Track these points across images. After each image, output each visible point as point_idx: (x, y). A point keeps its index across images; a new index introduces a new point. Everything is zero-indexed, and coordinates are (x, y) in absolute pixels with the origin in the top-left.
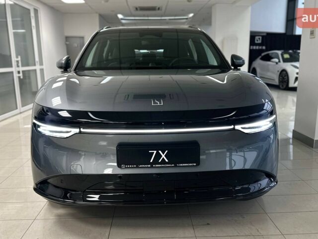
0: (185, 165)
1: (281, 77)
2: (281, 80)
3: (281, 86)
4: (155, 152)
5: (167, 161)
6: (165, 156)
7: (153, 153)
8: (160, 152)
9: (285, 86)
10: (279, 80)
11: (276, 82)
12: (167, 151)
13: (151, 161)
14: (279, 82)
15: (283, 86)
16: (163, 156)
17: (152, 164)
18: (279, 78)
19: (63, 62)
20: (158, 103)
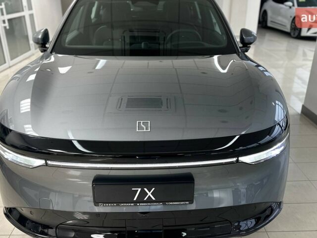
0: (176, 203)
1: (293, 24)
2: (293, 27)
3: (292, 34)
4: (140, 189)
5: (154, 199)
6: (151, 194)
7: (138, 190)
8: (146, 189)
9: (296, 34)
10: (291, 27)
11: (287, 29)
12: (153, 189)
13: (135, 199)
14: (291, 30)
15: (294, 34)
16: (149, 194)
17: (136, 202)
18: (291, 24)
19: (40, 37)
20: (143, 129)
